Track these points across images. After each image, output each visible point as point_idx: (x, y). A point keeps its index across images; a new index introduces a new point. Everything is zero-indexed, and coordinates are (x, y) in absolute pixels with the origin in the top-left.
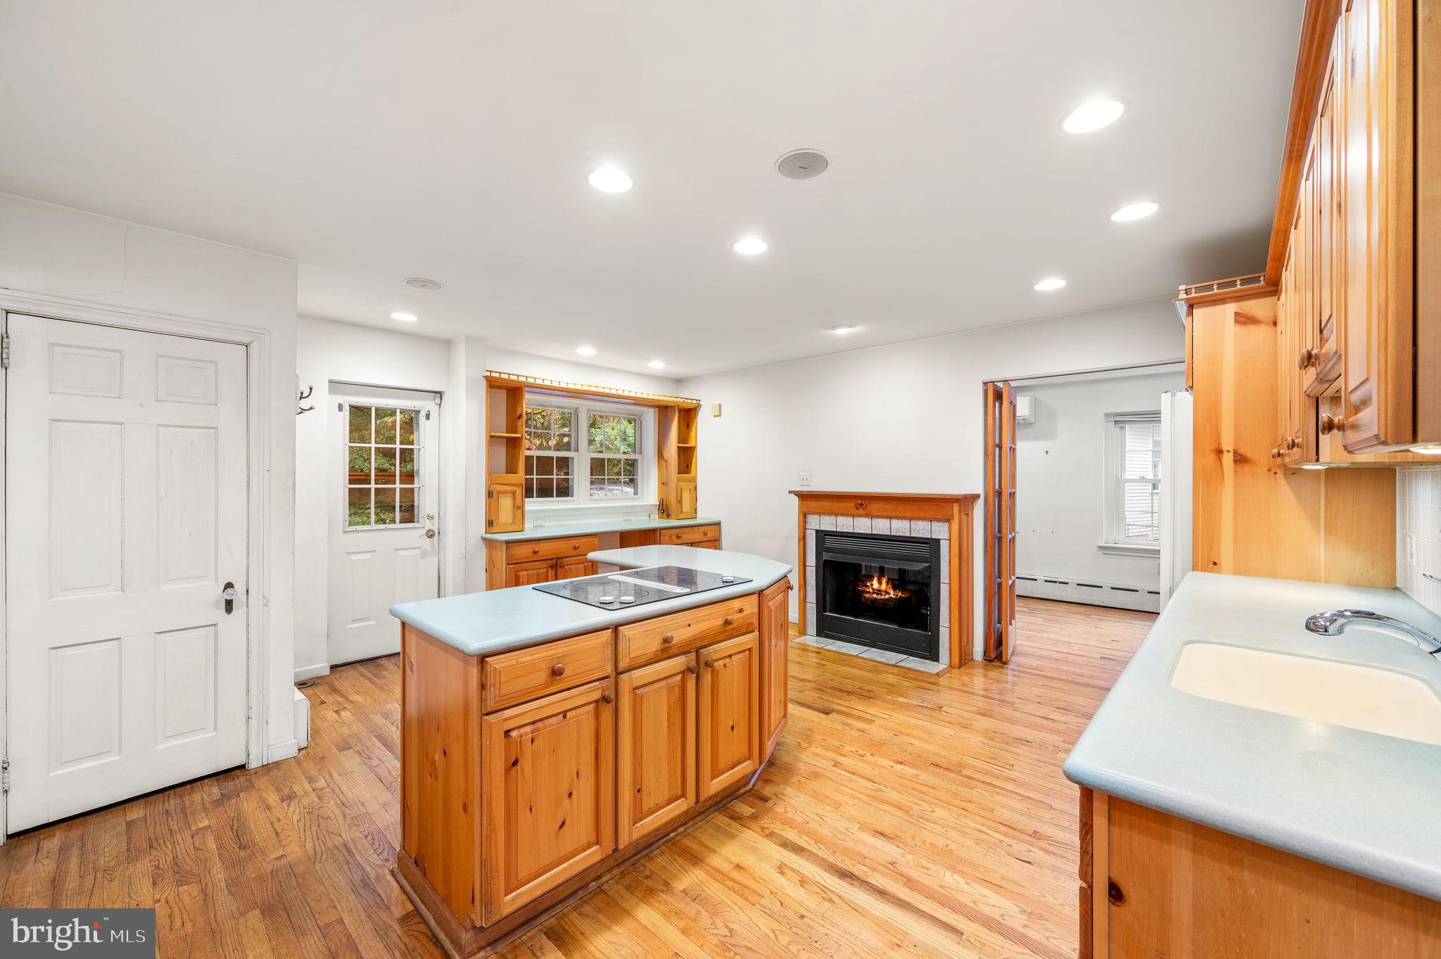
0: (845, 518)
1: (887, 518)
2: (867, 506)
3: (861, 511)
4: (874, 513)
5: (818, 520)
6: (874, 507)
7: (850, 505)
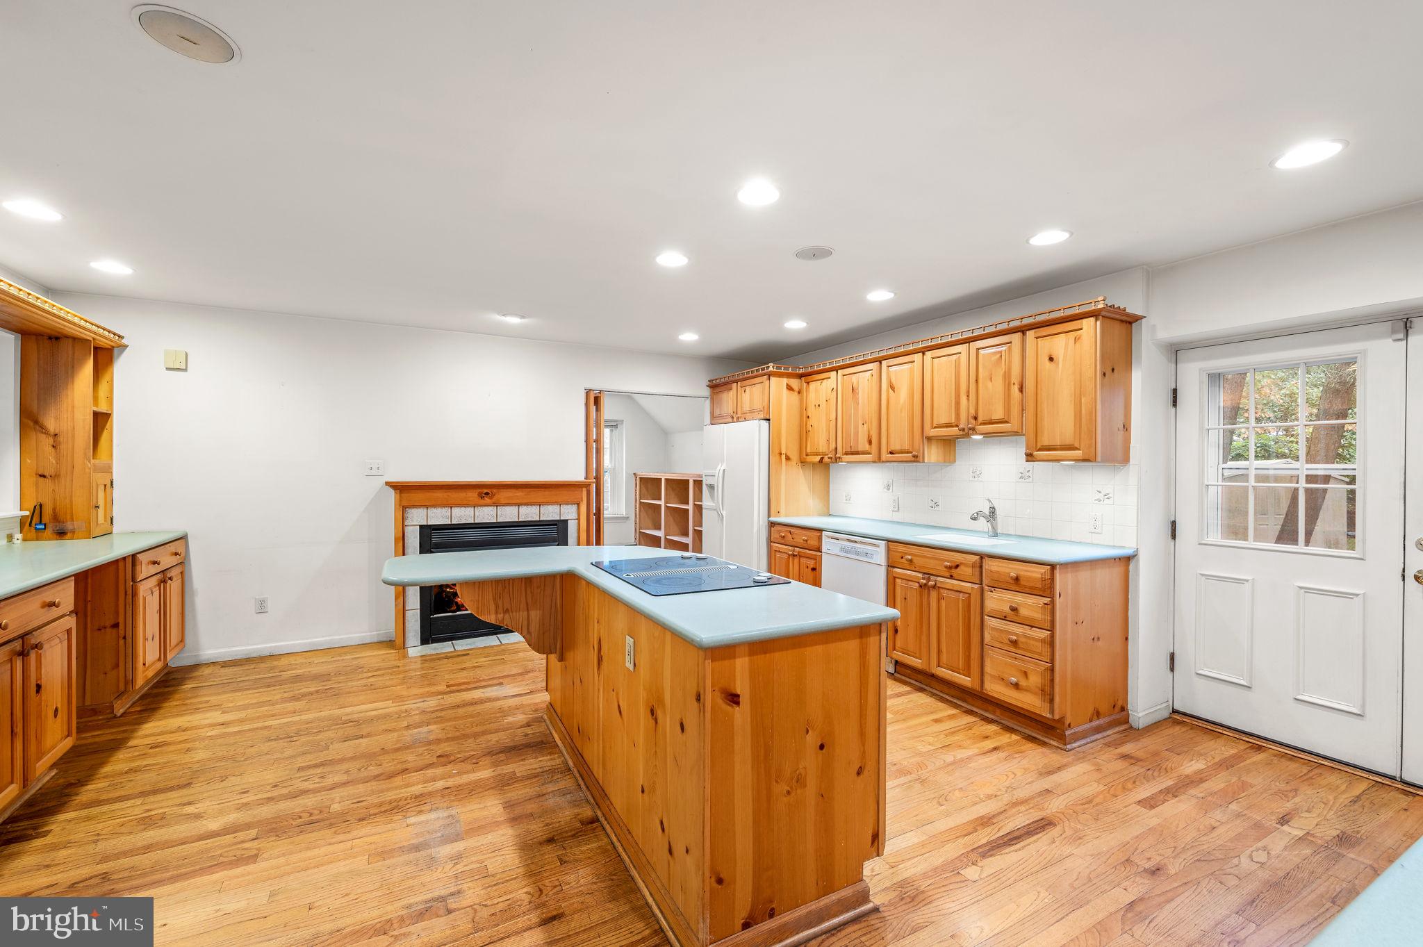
0: (463, 509)
1: (516, 505)
2: (493, 495)
3: (487, 500)
4: (503, 501)
5: (426, 513)
6: (503, 495)
7: (473, 495)
